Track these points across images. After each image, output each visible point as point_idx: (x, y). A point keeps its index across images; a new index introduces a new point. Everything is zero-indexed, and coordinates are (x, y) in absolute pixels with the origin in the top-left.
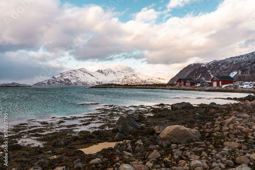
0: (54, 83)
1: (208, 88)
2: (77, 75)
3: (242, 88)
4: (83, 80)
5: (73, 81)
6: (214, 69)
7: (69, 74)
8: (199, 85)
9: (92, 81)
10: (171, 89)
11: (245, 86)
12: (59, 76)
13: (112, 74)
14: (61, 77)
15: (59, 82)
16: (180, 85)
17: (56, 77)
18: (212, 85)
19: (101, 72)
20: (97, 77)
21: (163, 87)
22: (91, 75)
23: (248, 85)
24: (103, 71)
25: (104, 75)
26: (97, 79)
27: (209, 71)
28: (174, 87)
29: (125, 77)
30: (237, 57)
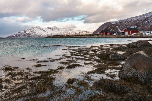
0: (20, 36)
1: (122, 36)
2: (35, 31)
3: (146, 35)
4: (39, 34)
5: (32, 35)
6: (120, 25)
7: (29, 30)
8: (115, 34)
9: (44, 34)
10: (97, 37)
11: (147, 34)
12: (23, 31)
13: (57, 30)
14: (24, 32)
15: (23, 36)
16: (103, 35)
17: (21, 32)
18: (125, 34)
19: (50, 28)
20: (47, 31)
21: (92, 36)
22: (44, 31)
23: (149, 33)
24: (51, 28)
25: (52, 31)
26: (48, 33)
27: (117, 26)
28: (99, 36)
29: (65, 31)
30: (134, 18)
